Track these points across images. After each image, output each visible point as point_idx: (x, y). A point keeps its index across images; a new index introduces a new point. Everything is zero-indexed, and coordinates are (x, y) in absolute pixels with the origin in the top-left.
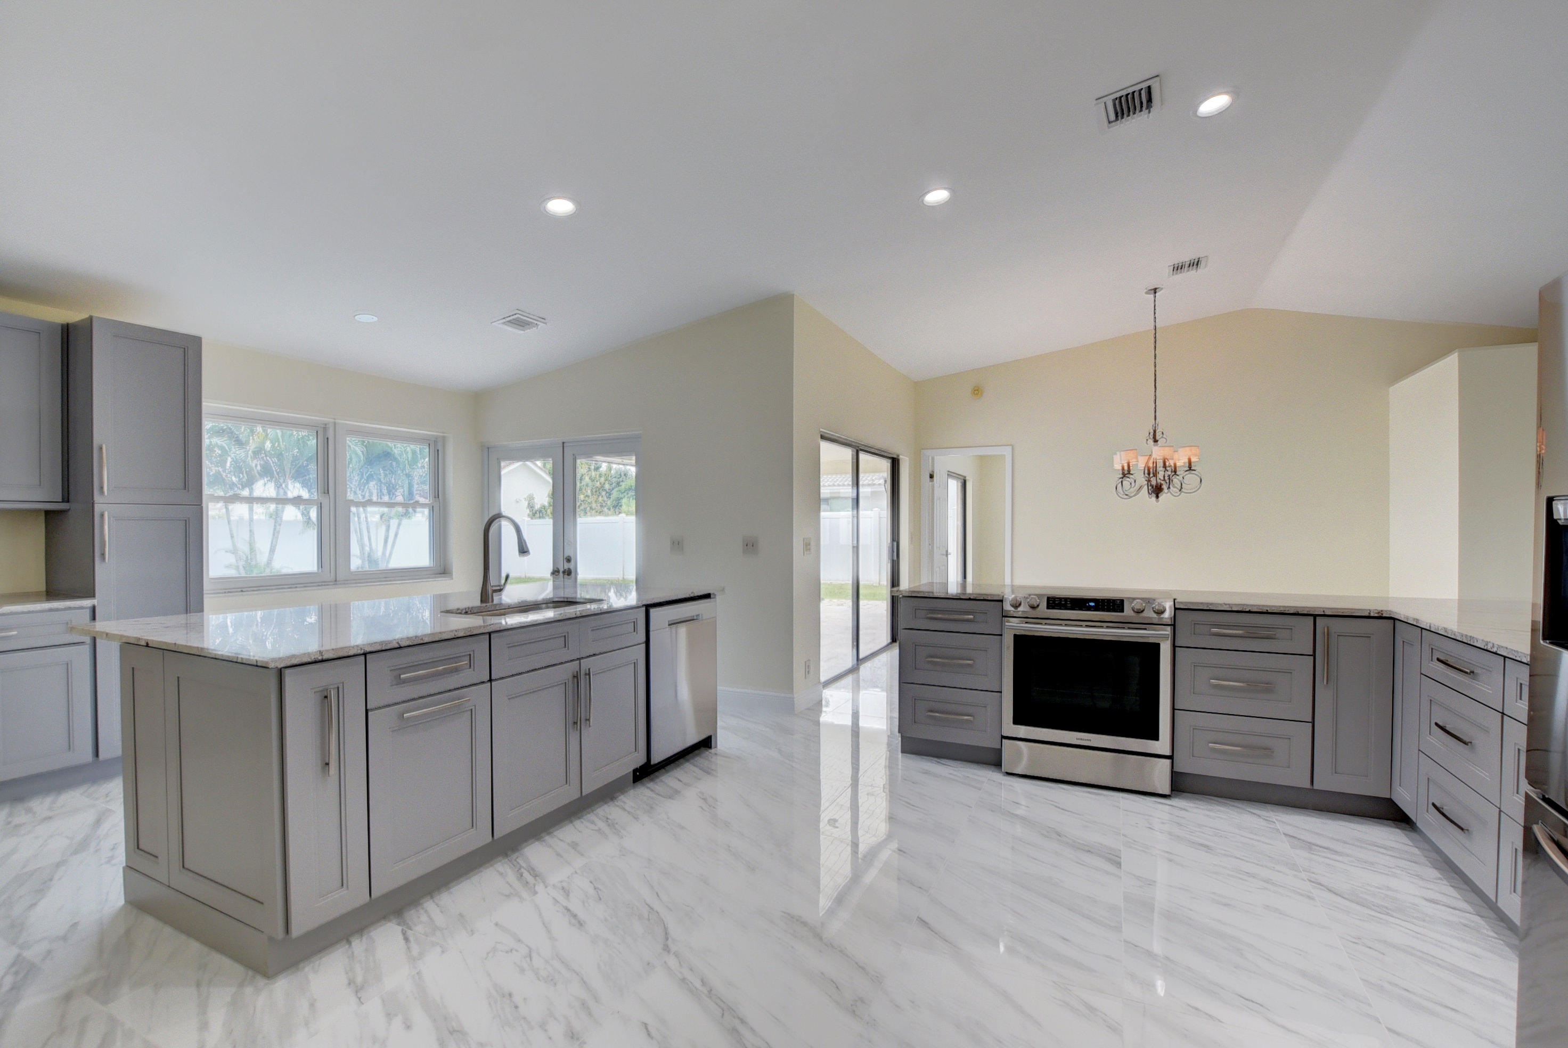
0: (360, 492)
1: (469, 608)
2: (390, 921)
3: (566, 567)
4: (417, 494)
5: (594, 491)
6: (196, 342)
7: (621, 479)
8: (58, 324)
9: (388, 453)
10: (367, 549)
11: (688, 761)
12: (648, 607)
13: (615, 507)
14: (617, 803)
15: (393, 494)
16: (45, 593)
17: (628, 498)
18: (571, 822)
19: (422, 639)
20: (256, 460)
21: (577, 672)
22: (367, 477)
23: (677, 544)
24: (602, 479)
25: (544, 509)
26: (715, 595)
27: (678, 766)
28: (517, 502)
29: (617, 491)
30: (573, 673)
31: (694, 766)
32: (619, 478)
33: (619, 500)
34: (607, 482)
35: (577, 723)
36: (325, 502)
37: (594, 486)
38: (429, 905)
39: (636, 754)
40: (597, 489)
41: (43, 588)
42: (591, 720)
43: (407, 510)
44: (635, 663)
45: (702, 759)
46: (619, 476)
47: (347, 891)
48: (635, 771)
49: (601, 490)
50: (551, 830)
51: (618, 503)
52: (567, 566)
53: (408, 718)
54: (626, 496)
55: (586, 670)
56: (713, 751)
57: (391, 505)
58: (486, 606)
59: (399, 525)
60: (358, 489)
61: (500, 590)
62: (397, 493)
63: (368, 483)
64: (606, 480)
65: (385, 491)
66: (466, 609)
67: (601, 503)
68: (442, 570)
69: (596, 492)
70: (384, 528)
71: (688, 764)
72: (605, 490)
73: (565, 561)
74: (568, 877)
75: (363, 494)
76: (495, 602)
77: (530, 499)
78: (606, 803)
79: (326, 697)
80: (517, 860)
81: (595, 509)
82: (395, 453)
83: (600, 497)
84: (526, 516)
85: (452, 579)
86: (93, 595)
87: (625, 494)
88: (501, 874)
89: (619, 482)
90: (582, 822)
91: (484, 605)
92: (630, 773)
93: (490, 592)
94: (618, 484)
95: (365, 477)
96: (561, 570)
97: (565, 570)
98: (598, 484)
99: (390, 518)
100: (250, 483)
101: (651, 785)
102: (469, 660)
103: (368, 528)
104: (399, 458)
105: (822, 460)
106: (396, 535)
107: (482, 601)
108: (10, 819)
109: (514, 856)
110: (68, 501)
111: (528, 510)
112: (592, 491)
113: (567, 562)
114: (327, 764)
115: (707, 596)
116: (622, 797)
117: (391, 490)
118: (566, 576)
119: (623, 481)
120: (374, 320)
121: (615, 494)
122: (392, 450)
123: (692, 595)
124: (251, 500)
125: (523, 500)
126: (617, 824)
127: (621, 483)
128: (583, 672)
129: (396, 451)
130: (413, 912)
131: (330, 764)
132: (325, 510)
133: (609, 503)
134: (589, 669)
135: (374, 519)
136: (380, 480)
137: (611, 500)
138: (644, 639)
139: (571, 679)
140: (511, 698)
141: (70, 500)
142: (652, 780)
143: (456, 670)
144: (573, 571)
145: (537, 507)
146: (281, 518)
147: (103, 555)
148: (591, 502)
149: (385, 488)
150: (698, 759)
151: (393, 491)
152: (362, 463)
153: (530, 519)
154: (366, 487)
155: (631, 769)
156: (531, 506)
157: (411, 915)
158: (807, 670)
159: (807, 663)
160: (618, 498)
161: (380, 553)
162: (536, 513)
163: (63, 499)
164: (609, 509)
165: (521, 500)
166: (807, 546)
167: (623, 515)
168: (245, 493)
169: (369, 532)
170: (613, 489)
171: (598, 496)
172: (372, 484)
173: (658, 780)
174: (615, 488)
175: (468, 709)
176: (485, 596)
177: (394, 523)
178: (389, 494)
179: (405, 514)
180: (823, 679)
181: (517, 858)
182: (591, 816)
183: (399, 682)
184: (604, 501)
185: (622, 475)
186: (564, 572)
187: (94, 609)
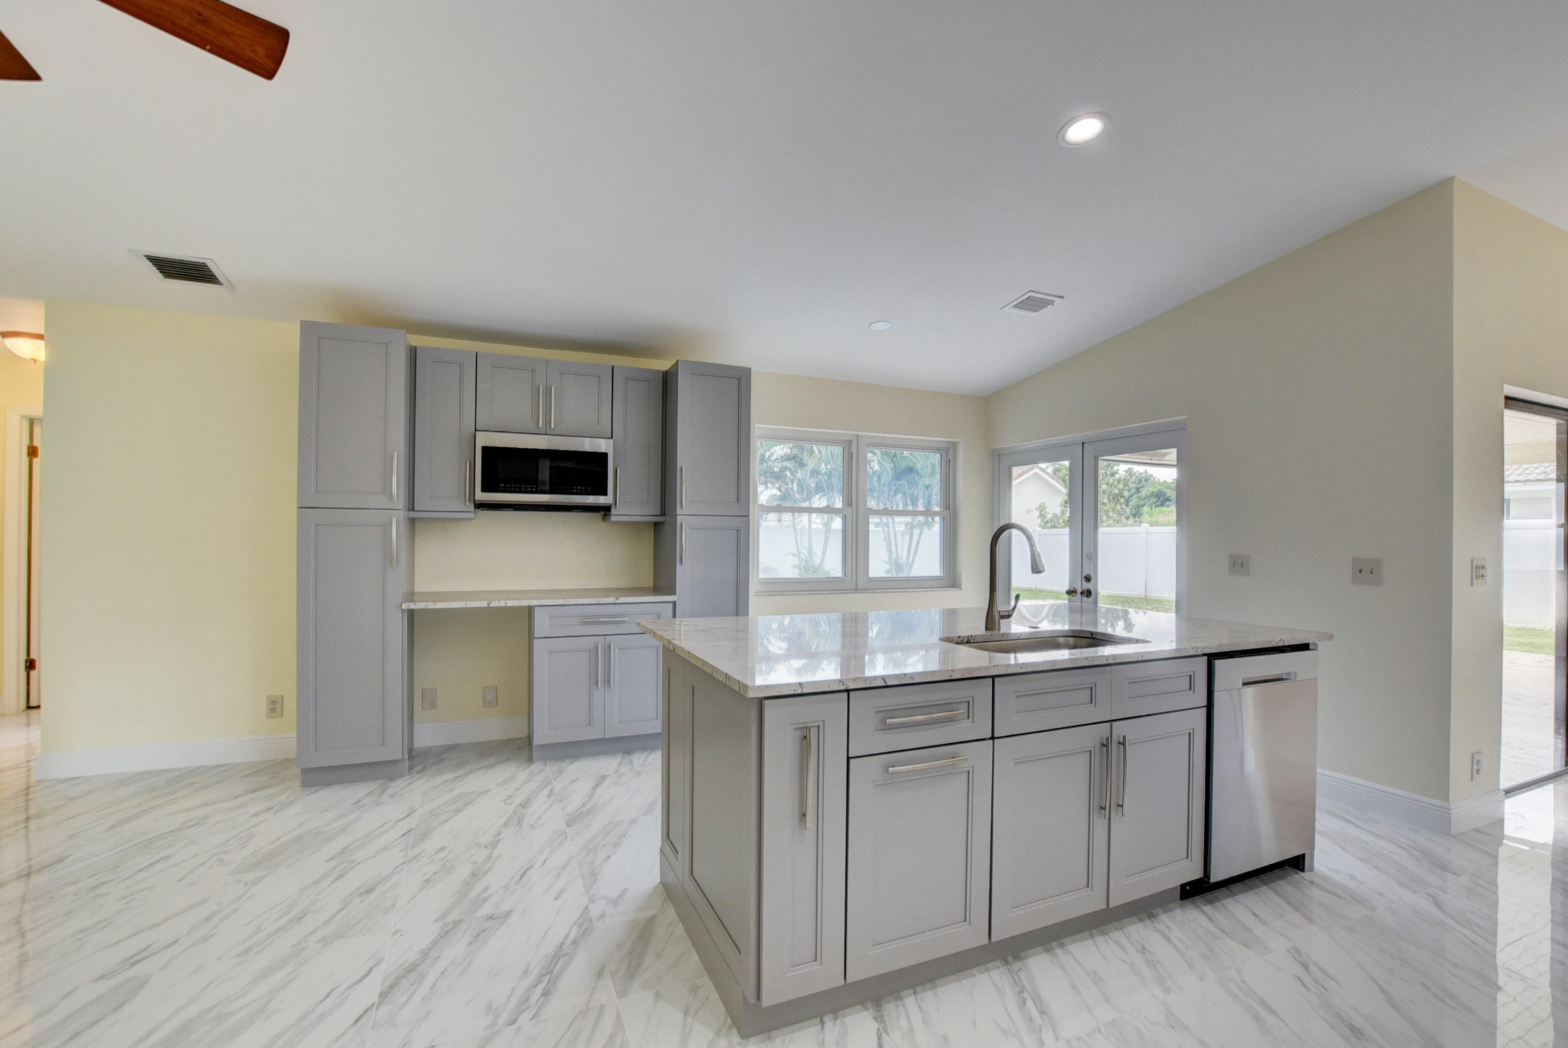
0: (889, 503)
1: (971, 636)
2: (866, 1009)
3: (1084, 588)
4: (935, 504)
5: (1111, 497)
6: (748, 371)
7: (1141, 485)
8: (660, 371)
9: (912, 468)
10: (894, 555)
11: (1265, 883)
12: (1212, 657)
13: (1134, 516)
14: (1157, 925)
15: (916, 505)
16: (652, 589)
17: (1149, 505)
18: (1092, 936)
19: (912, 678)
20: (812, 479)
21: (1107, 739)
22: (895, 490)
23: (1239, 565)
24: (1121, 486)
25: (1056, 517)
26: (1316, 645)
27: (1251, 888)
28: (1029, 512)
29: (1137, 498)
30: (1102, 739)
31: (1278, 894)
32: (1138, 484)
33: (1138, 507)
34: (1126, 488)
35: (1104, 809)
36: (849, 511)
37: (1111, 492)
38: (910, 1001)
39: (1187, 863)
40: (1115, 496)
41: (651, 584)
42: (1125, 806)
43: (928, 519)
44: (1190, 733)
45: (1289, 884)
46: (1139, 482)
47: (820, 966)
48: (1183, 886)
49: (1119, 497)
50: (1065, 941)
51: (1138, 511)
52: (1086, 586)
53: (893, 773)
54: (1148, 503)
55: (1119, 736)
56: (1306, 875)
57: (915, 513)
58: (992, 635)
59: (921, 533)
60: (887, 501)
61: (1009, 616)
62: (919, 504)
63: (895, 495)
64: (1125, 486)
65: (909, 503)
66: (968, 637)
67: (1119, 511)
68: (951, 580)
69: (1114, 499)
70: (908, 537)
71: (1265, 887)
72: (1124, 497)
73: (1083, 580)
74: (1088, 1035)
75: (892, 505)
76: (1002, 631)
77: (1042, 509)
78: (1141, 920)
79: (805, 737)
80: (1019, 973)
81: (1112, 517)
82: (918, 468)
83: (1118, 504)
84: (1038, 526)
85: (961, 590)
86: (673, 592)
87: (1146, 501)
88: (998, 989)
89: (1140, 488)
90: (1107, 942)
91: (989, 633)
92: (1177, 887)
93: (997, 618)
94: (1138, 490)
95: (893, 490)
96: (1079, 590)
97: (1084, 590)
98: (1116, 491)
99: (913, 526)
100: (809, 498)
101: (1208, 908)
102: (967, 709)
103: (895, 536)
104: (921, 472)
105: (1507, 441)
106: (918, 543)
107: (987, 629)
108: (618, 768)
109: (1016, 966)
110: (664, 515)
111: (1040, 520)
112: (1109, 498)
113: (1086, 581)
114: (804, 815)
115: (1305, 647)
116: (1164, 917)
117: (914, 502)
118: (1084, 598)
119: (1143, 487)
120: (887, 326)
121: (1133, 502)
122: (916, 465)
123: (1280, 644)
124: (810, 510)
125: (1034, 510)
126: (1159, 962)
127: (1141, 489)
128: (1115, 739)
129: (919, 466)
130: (891, 1006)
131: (807, 815)
132: (849, 519)
133: (1128, 511)
134: (1124, 737)
135: (901, 529)
136: (905, 493)
137: (1130, 507)
138: (1204, 702)
139: (1098, 746)
140: (1018, 763)
141: (666, 514)
142: (1210, 902)
143: (950, 720)
144: (1093, 592)
145: (1049, 516)
146: (830, 527)
147: (681, 560)
148: (1108, 510)
149: (909, 499)
150: (1281, 883)
151: (916, 502)
152: (890, 477)
153: (1041, 529)
154: (894, 499)
155: (1179, 884)
156: (1042, 516)
157: (890, 1008)
158: (1475, 767)
159: (1475, 756)
160: (1138, 505)
161: (904, 560)
162: (1050, 523)
163: (661, 513)
164: (1127, 518)
165: (1032, 510)
166: (1478, 572)
167: (1145, 525)
168: (806, 504)
169: (895, 539)
170: (1131, 496)
171: (1116, 503)
172: (899, 496)
173: (1218, 904)
174: (1134, 494)
175: (963, 770)
176: (991, 622)
177: (916, 532)
178: (913, 505)
179: (926, 523)
180: (1505, 784)
181: (1019, 970)
182: (1117, 935)
183: (886, 728)
184: (1122, 509)
185: (1143, 480)
186: (1082, 593)
187: (674, 603)
